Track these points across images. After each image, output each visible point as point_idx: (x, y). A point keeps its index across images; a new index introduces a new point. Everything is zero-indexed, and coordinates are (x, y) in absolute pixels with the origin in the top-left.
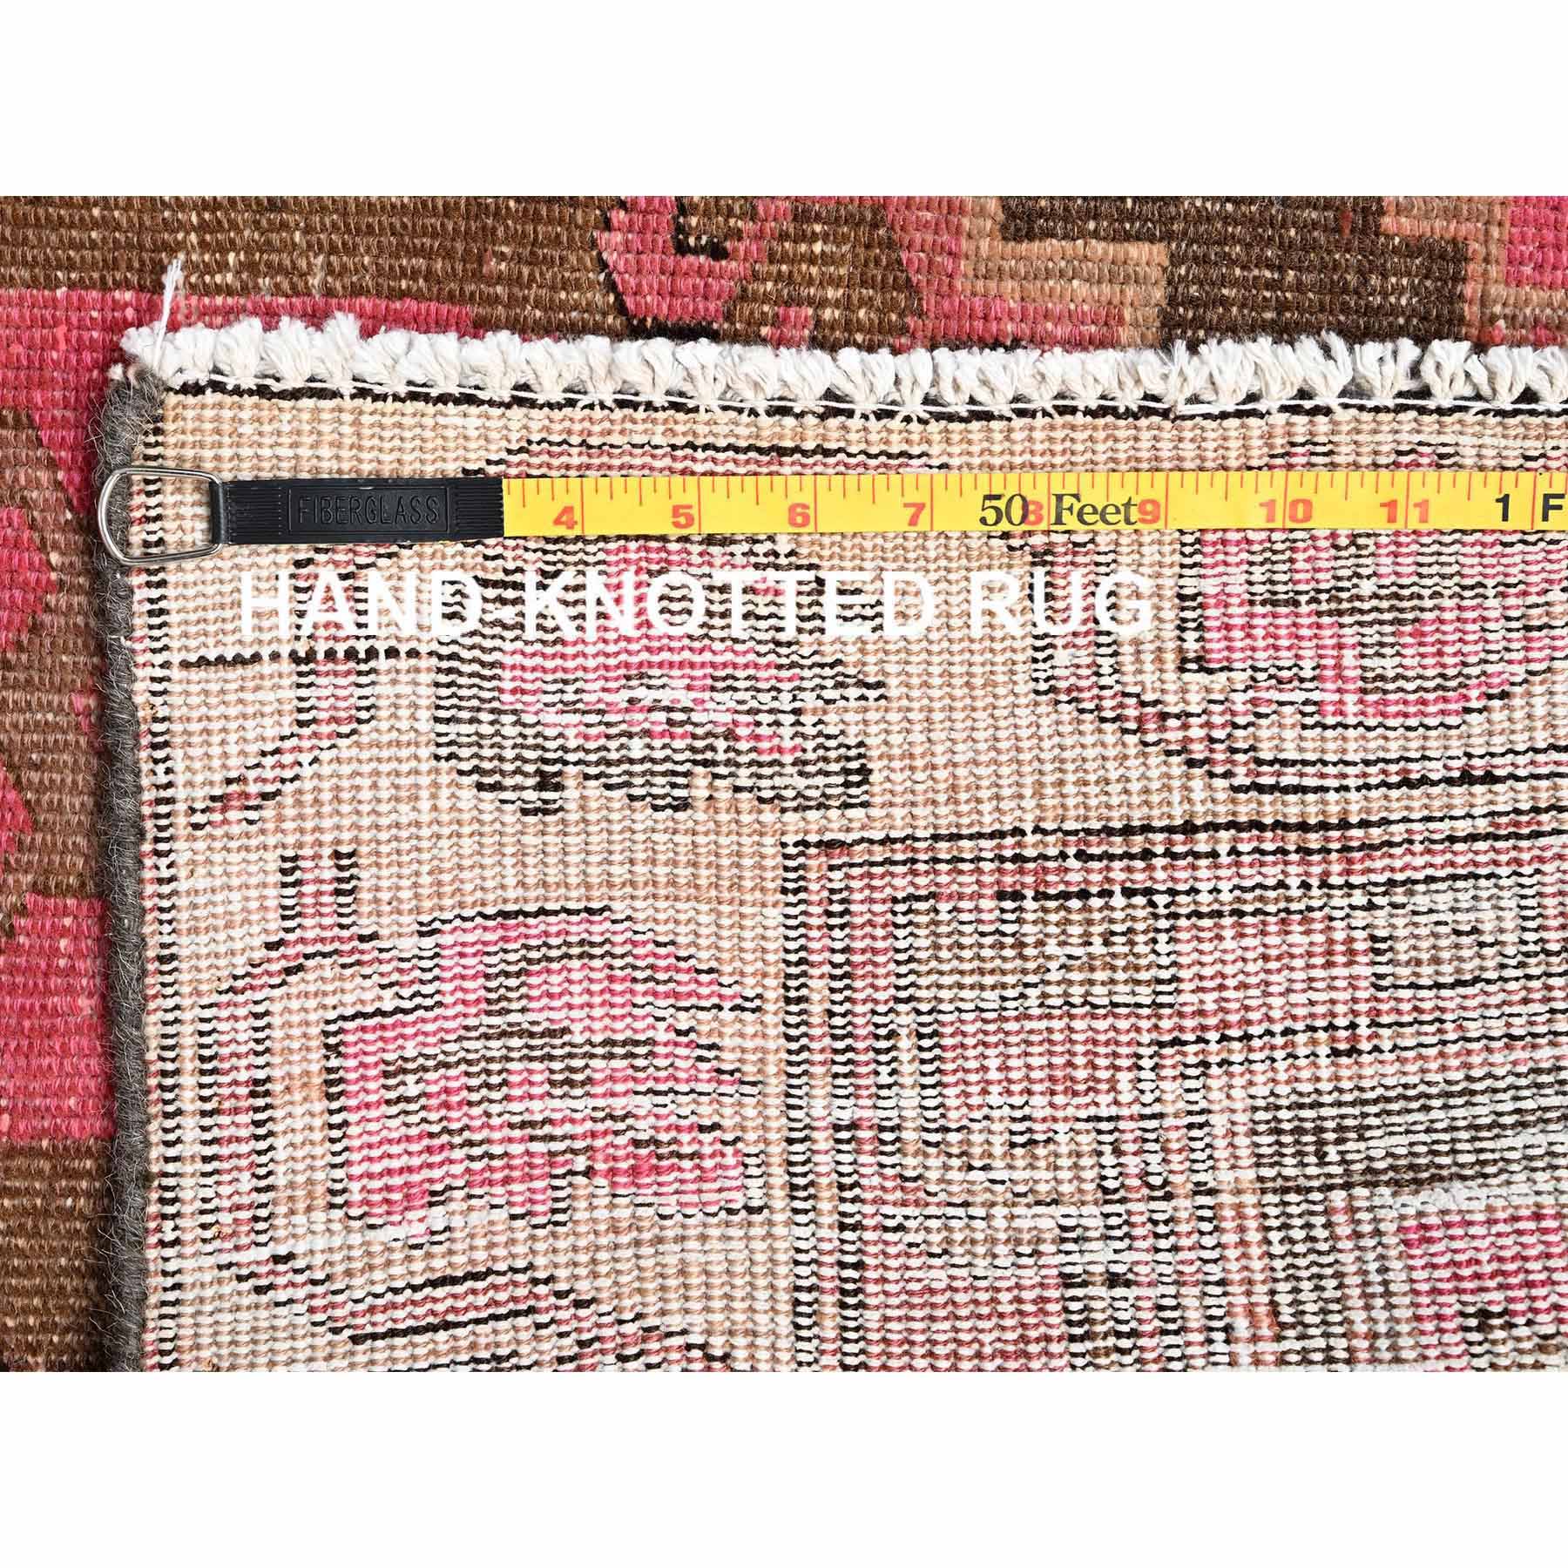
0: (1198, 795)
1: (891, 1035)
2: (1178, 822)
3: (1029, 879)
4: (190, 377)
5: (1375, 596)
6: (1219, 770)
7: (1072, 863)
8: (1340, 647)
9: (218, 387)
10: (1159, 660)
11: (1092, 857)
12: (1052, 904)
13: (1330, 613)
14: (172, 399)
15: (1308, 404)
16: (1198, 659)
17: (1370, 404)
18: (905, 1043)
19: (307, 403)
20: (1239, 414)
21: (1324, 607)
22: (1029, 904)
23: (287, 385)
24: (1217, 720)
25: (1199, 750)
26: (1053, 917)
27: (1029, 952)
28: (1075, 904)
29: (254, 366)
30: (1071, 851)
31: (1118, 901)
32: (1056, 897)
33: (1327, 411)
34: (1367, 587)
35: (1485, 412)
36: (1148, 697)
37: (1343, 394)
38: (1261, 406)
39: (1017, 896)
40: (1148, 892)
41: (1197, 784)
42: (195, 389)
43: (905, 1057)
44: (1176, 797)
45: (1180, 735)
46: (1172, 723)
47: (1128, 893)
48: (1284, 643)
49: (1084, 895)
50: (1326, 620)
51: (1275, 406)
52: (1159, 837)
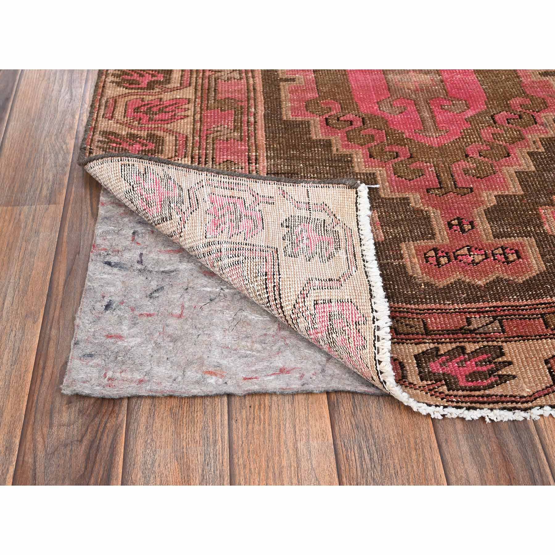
0: (288, 308)
1: (238, 256)
2: (282, 305)
3: (269, 277)
4: (359, 192)
5: (333, 338)
6: (293, 311)
7: (273, 285)
8: (322, 332)
9: (357, 196)
10: (317, 296)
11: (274, 288)
12: (264, 282)
13: (328, 329)
14: (355, 190)
15: (375, 320)
16: (317, 304)
17: (376, 331)
18: (237, 259)
19: (355, 208)
20: (372, 309)
21: (329, 327)
22: (264, 278)
23: (358, 206)
24: (304, 309)
25: (297, 306)
26: (262, 283)
27: (255, 279)
28: (264, 287)
29: (361, 202)
30: (275, 284)
31: (266, 296)
32: (266, 283)
33: (374, 323)
34: (334, 335)
35: (375, 354)
36: (308, 295)
37: (378, 326)
38: (374, 312)
39: (266, 275)
40: (269, 301)
41: (290, 307)
42: (357, 193)
43: (234, 259)
44: (287, 303)
45: (300, 302)
46: (303, 300)
47: (268, 297)
48: (321, 320)
49: (266, 288)
50: (326, 328)
51: (375, 315)
52: (279, 301)
